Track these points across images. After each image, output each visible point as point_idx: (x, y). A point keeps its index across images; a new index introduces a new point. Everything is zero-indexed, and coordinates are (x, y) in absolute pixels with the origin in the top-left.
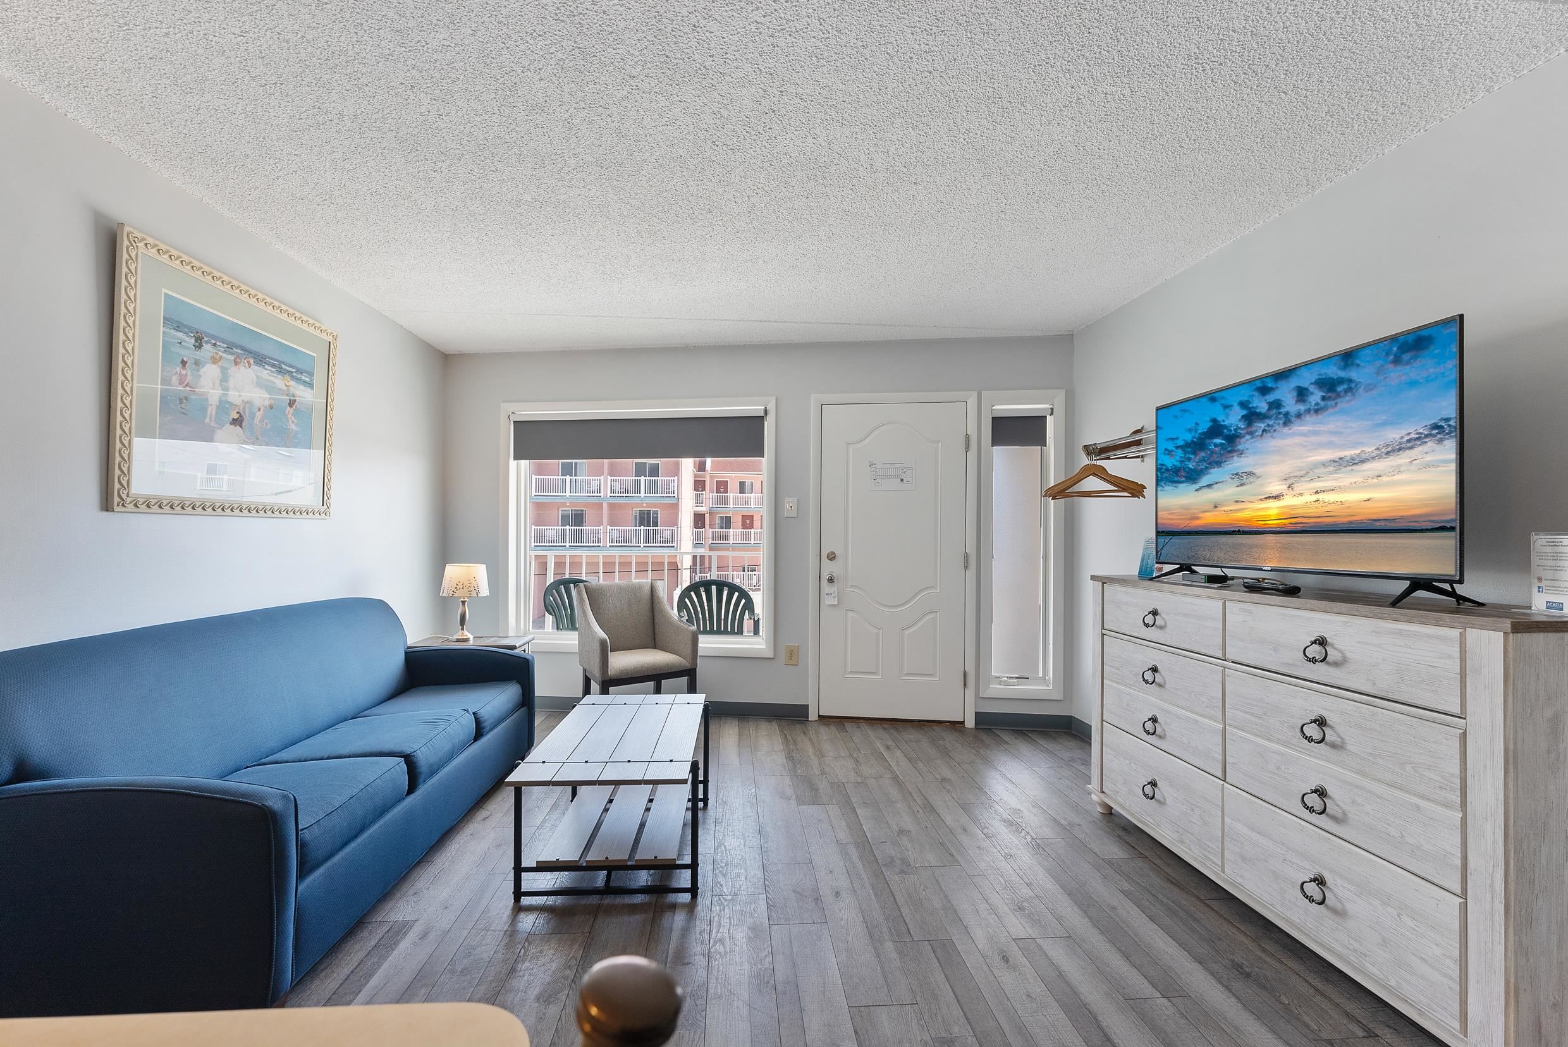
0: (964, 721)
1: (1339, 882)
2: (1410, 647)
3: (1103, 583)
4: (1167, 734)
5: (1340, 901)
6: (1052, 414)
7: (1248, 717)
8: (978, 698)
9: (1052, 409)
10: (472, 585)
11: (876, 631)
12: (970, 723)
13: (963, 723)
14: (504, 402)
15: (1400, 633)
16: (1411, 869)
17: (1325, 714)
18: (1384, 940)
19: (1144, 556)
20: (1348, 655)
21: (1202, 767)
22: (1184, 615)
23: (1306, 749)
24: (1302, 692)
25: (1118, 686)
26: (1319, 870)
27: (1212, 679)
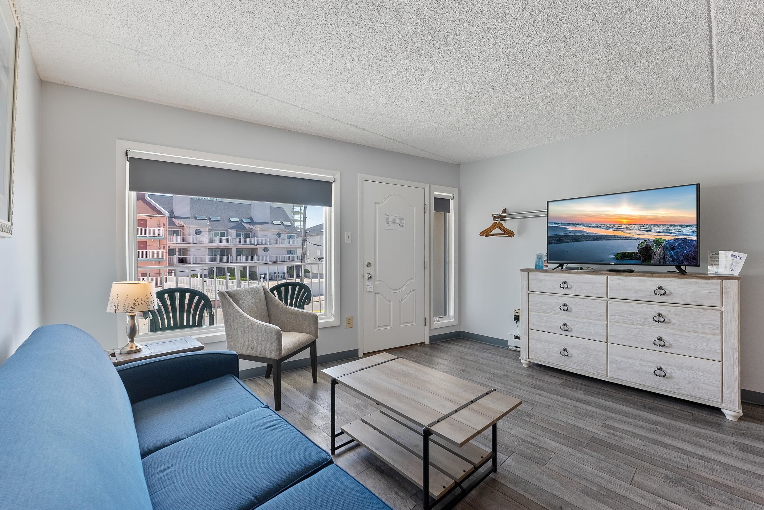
0: (425, 342)
1: (669, 367)
2: (700, 287)
3: (528, 272)
4: (573, 329)
6: (453, 199)
7: (622, 318)
8: (431, 329)
9: (453, 196)
10: (149, 300)
12: (427, 342)
13: (424, 343)
14: (117, 139)
15: (696, 283)
16: (702, 357)
17: (661, 312)
18: (689, 382)
19: (537, 261)
20: (672, 291)
21: (595, 339)
22: (583, 283)
23: (652, 325)
24: (649, 306)
25: (539, 314)
26: (659, 365)
27: (601, 306)
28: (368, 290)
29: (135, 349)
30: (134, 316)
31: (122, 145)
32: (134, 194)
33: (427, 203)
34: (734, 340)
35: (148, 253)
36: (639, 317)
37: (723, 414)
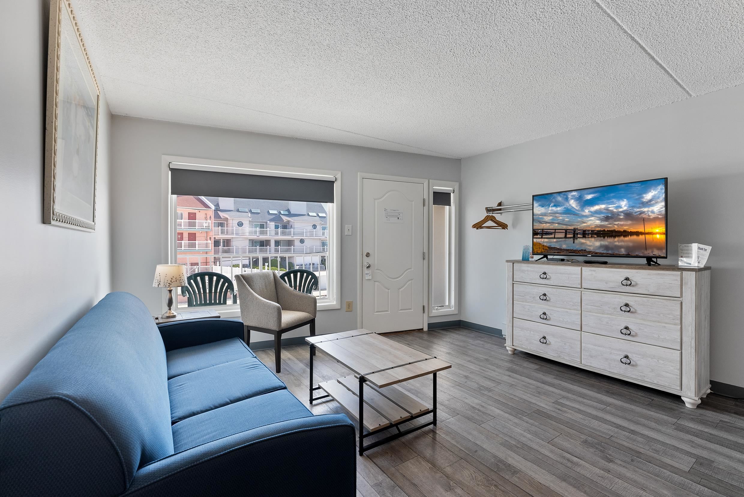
0: (423, 328)
1: (634, 355)
2: (662, 278)
3: (513, 263)
4: (551, 318)
5: (635, 362)
6: (454, 193)
7: (594, 307)
8: (429, 317)
9: (454, 190)
10: (182, 279)
11: (387, 290)
12: (426, 329)
13: (422, 329)
14: (163, 155)
15: (659, 274)
16: (663, 346)
17: (628, 302)
18: (652, 370)
19: (523, 252)
20: (638, 282)
21: (570, 328)
22: (561, 273)
23: (620, 315)
24: (618, 296)
25: (522, 303)
26: (626, 353)
27: (575, 296)
28: (366, 278)
29: (172, 315)
30: (172, 290)
31: (166, 159)
32: (175, 196)
33: (426, 197)
34: (692, 330)
35: (197, 244)
36: (608, 307)
37: (683, 402)
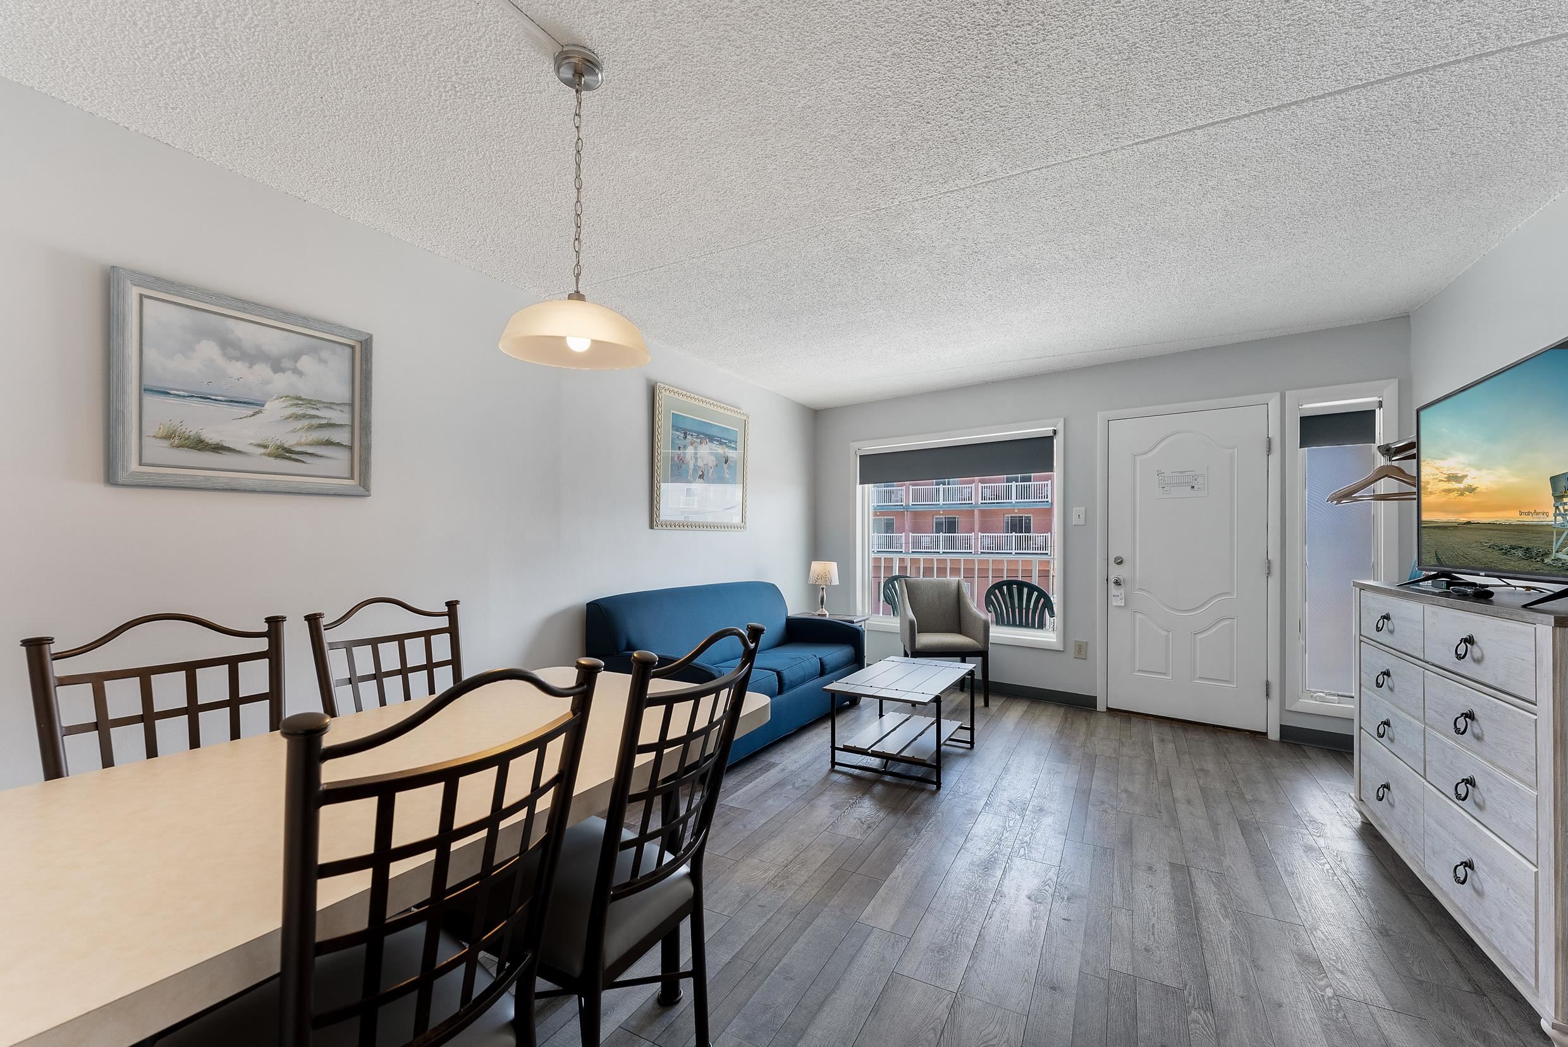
5: (1482, 884)
11: (1165, 633)
